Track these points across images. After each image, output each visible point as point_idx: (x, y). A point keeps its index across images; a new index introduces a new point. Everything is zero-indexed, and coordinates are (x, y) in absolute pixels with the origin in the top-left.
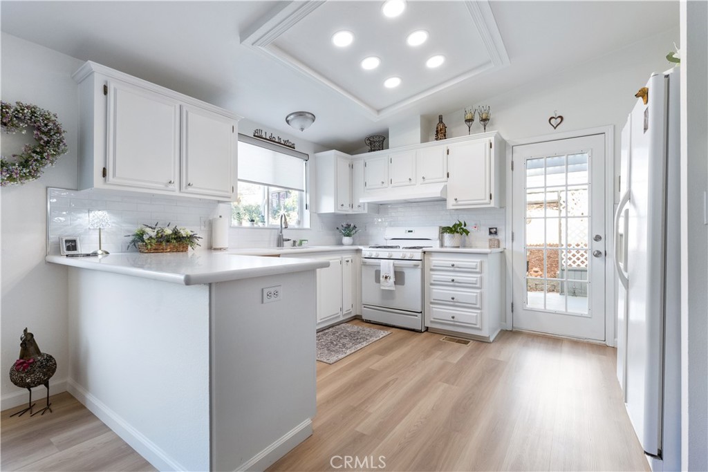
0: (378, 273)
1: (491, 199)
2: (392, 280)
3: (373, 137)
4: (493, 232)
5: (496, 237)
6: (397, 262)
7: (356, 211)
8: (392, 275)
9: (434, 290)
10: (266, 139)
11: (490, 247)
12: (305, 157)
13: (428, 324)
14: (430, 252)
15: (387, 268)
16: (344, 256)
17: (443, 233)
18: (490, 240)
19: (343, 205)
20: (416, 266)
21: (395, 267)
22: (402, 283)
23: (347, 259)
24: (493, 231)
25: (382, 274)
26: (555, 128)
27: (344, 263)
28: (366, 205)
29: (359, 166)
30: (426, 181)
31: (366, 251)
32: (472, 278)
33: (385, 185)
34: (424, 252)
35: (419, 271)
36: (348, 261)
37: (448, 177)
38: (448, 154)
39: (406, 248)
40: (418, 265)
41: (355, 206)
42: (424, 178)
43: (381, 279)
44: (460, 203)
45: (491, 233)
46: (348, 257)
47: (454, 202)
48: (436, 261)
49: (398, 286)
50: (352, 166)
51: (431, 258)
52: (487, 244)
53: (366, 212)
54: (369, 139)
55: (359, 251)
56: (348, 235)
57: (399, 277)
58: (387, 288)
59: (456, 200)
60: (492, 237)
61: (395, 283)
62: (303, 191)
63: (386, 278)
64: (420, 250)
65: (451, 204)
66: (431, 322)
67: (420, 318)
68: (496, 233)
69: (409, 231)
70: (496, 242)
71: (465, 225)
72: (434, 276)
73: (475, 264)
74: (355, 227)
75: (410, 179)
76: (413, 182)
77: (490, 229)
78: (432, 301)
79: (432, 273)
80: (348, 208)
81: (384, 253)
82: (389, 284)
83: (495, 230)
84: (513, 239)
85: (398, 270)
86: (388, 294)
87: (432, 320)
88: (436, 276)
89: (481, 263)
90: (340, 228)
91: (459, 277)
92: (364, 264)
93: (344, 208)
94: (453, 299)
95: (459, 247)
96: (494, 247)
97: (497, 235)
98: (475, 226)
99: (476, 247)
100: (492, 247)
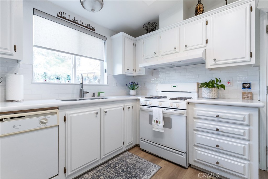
0: (151, 117)
1: (251, 57)
2: (162, 124)
3: (148, 23)
4: (246, 86)
5: (249, 91)
6: (165, 110)
7: (138, 73)
8: (161, 120)
9: (198, 136)
10: (69, 20)
11: (244, 98)
12: (105, 39)
13: (191, 162)
14: (194, 104)
15: (158, 114)
16: (126, 104)
17: (201, 87)
18: (244, 93)
19: (128, 69)
20: (181, 115)
21: (164, 113)
22: (170, 127)
23: (128, 106)
25: (154, 119)
27: (126, 109)
28: (144, 69)
29: (140, 44)
30: (188, 48)
31: (143, 100)
32: (240, 130)
33: (157, 55)
34: (188, 103)
35: (184, 119)
36: (129, 108)
37: (207, 43)
38: (207, 24)
39: (173, 99)
40: (184, 114)
41: (137, 70)
42: (186, 46)
43: (153, 122)
44: (218, 62)
45: (244, 87)
46: (130, 105)
47: (213, 63)
48: (199, 110)
49: (166, 129)
50: (135, 45)
51: (195, 108)
52: (241, 97)
53: (144, 74)
54: (146, 26)
55: (138, 100)
56: (133, 89)
57: (167, 122)
58: (157, 130)
60: (245, 90)
61: (164, 126)
62: (103, 61)
63: (157, 122)
64: (185, 101)
65: (209, 65)
66: (195, 161)
67: (185, 158)
68: (249, 87)
69: (173, 87)
70: (250, 95)
71: (220, 81)
72: (197, 124)
73: (243, 116)
74: (138, 84)
75: (175, 48)
76: (177, 50)
77: (243, 84)
78: (196, 144)
79: (195, 120)
80: (133, 72)
81: (155, 102)
82: (160, 127)
83: (248, 85)
85: (166, 116)
86: (158, 134)
87: (196, 160)
88: (200, 124)
89: (250, 116)
90: (128, 85)
91: (223, 127)
92: (141, 110)
93: (129, 72)
94: (217, 146)
95: (215, 98)
96: (247, 99)
97: (251, 89)
98: (229, 82)
99: (229, 98)
100: (246, 99)
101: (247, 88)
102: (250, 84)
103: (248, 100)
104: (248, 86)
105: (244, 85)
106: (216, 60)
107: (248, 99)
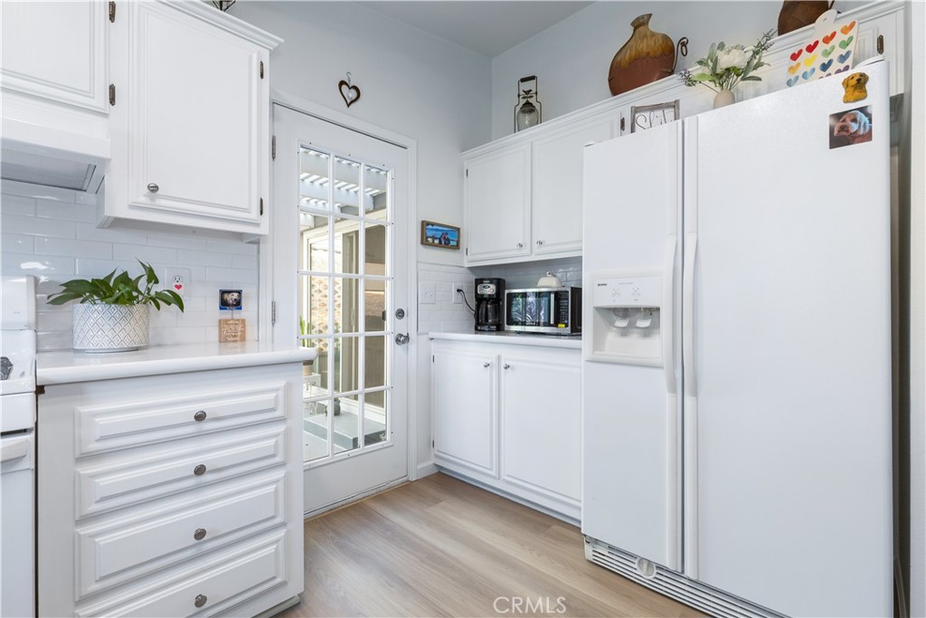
1: (261, 211)
4: (230, 301)
5: (237, 314)
11: (223, 340)
14: (79, 384)
18: (222, 323)
24: (231, 298)
26: (348, 106)
34: (40, 389)
37: (112, 101)
38: (111, 17)
40: (20, 458)
45: (224, 304)
52: (214, 334)
59: (154, 189)
60: (227, 314)
65: (122, 203)
68: (238, 304)
70: (239, 328)
72: (102, 482)
73: (273, 395)
77: (223, 293)
79: (88, 469)
83: (235, 296)
84: (274, 320)
95: (137, 349)
96: (234, 341)
97: (240, 308)
98: (178, 284)
99: (177, 345)
100: (230, 342)
101: (233, 305)
102: (239, 292)
103: (235, 344)
104: (235, 300)
105: (226, 296)
106: (159, 192)
107: (236, 341)
